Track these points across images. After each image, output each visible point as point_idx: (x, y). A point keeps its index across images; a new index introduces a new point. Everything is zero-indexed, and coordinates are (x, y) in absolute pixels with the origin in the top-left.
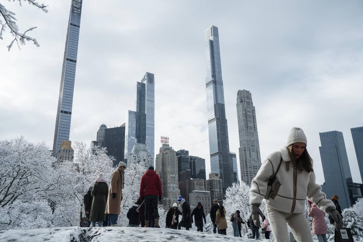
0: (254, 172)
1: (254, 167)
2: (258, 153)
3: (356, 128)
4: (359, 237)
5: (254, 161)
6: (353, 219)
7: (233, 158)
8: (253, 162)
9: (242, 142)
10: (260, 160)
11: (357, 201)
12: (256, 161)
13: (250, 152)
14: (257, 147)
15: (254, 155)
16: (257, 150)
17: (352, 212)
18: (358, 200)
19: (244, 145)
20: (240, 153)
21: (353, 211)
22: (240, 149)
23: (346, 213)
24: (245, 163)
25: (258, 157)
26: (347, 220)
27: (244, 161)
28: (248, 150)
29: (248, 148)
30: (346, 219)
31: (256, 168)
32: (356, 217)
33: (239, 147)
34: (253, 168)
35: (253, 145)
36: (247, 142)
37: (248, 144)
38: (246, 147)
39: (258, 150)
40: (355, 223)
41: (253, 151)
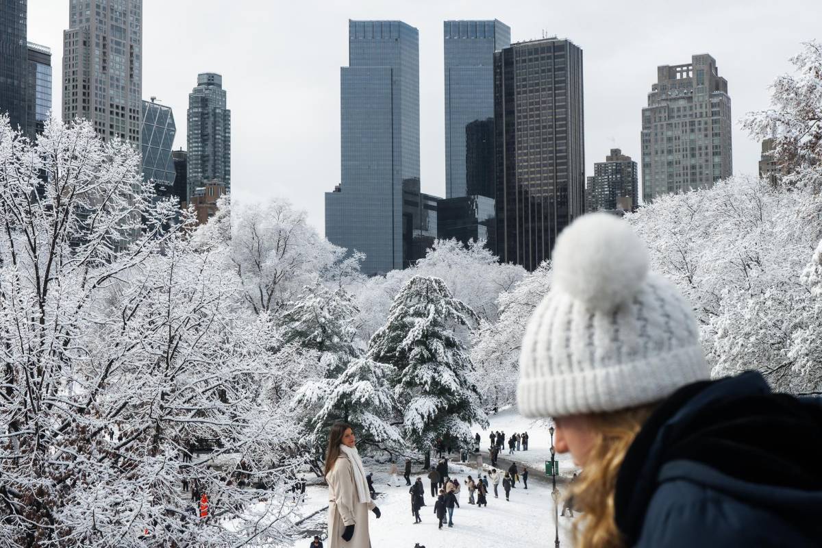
0: (111, 126)
1: (115, 110)
2: (134, 59)
3: (459, 22)
4: (440, 368)
5: (117, 86)
6: (432, 307)
7: (40, 68)
8: (111, 92)
9: (78, 11)
10: (140, 86)
11: (430, 247)
12: (123, 88)
13: (104, 53)
14: (133, 36)
15: (117, 63)
16: (131, 47)
17: (434, 283)
18: (433, 246)
19: (84, 24)
20: (65, 51)
21: (436, 281)
22: (67, 35)
23: (414, 288)
24: (80, 90)
25: (131, 76)
26: (411, 311)
27: (80, 84)
28: (97, 44)
29: (97, 36)
30: (409, 307)
31: (120, 112)
32: (442, 302)
33: (67, 27)
34: (111, 113)
35: (119, 29)
36: (98, 14)
37: (101, 22)
38: (93, 34)
39: (136, 50)
40: (435, 323)
41: (118, 52)
